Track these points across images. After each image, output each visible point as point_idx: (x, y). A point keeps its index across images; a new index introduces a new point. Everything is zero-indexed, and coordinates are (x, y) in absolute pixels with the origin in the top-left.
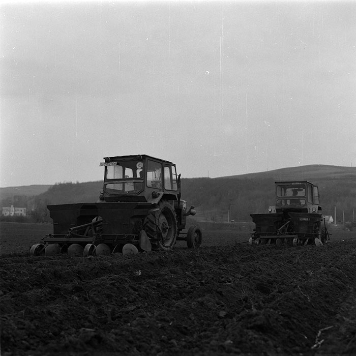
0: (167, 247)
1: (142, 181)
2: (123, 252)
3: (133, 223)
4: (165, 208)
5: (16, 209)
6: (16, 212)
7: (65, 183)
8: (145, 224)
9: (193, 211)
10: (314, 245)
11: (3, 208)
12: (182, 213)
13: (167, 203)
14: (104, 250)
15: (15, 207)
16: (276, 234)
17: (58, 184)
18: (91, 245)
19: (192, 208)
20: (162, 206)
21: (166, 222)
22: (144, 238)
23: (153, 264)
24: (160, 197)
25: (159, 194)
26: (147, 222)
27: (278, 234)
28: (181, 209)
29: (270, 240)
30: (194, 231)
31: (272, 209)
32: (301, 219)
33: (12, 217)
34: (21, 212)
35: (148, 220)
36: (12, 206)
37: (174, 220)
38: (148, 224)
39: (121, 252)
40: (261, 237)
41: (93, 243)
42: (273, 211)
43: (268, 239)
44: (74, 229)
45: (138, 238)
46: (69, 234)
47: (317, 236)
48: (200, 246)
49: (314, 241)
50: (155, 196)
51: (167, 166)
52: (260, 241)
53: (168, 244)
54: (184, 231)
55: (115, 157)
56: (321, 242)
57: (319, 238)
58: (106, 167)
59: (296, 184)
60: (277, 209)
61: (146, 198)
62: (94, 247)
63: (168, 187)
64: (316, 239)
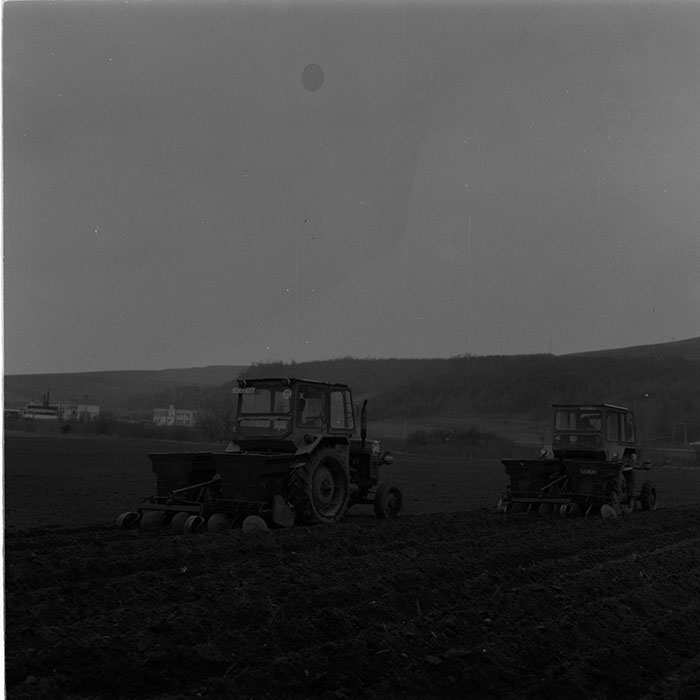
0: (329, 517)
1: (290, 418)
2: (244, 527)
3: (264, 485)
4: (326, 458)
5: (179, 411)
6: (179, 418)
7: (271, 362)
8: (293, 483)
9: (388, 458)
11: (156, 410)
12: (371, 461)
13: (332, 450)
14: (219, 524)
15: (176, 408)
16: (537, 497)
17: (257, 366)
18: (195, 517)
19: (387, 453)
20: (321, 456)
21: (331, 479)
22: (281, 506)
24: (317, 442)
25: (315, 438)
27: (541, 496)
31: (548, 451)
33: (170, 427)
34: (187, 418)
36: (172, 406)
37: (344, 475)
39: (241, 527)
40: (514, 499)
41: (202, 513)
42: (548, 453)
44: (179, 493)
45: (270, 505)
46: (171, 500)
47: (609, 501)
48: (399, 514)
49: (599, 508)
50: (308, 442)
51: (336, 390)
52: (509, 507)
53: (332, 513)
54: (375, 488)
55: (252, 381)
56: (613, 512)
57: (611, 505)
58: (240, 395)
59: (588, 408)
60: (554, 451)
61: (296, 444)
62: (200, 520)
63: (337, 423)
64: (604, 506)
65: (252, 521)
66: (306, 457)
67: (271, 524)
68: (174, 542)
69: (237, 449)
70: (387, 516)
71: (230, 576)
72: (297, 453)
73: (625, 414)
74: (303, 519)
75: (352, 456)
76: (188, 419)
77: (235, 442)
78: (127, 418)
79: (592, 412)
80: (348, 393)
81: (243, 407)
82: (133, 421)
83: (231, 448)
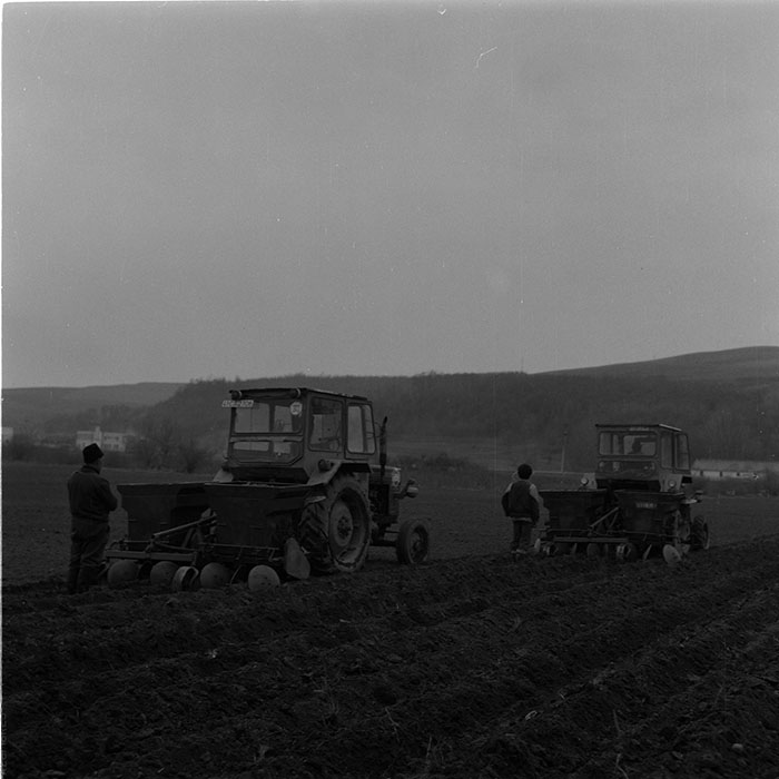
0: (348, 565)
1: (300, 439)
2: (250, 580)
3: (274, 525)
4: (344, 490)
5: (106, 434)
6: (106, 442)
8: (304, 522)
9: (412, 489)
10: (660, 560)
11: (79, 432)
12: (391, 493)
13: (351, 480)
14: (216, 576)
16: (585, 535)
17: (195, 382)
18: (186, 569)
19: (411, 483)
20: (339, 486)
21: (349, 516)
23: (273, 621)
24: (335, 469)
25: (332, 464)
26: (308, 519)
27: (590, 534)
28: (388, 486)
29: (576, 546)
30: (411, 531)
31: (589, 480)
32: (639, 505)
34: (117, 441)
35: (309, 514)
36: (98, 429)
37: (364, 511)
38: (309, 522)
39: (246, 581)
40: (556, 539)
41: (194, 563)
42: (590, 483)
43: (572, 544)
44: (161, 536)
45: (282, 552)
46: (151, 545)
47: (670, 540)
48: (425, 559)
49: (661, 550)
50: (323, 469)
51: (355, 404)
52: (552, 549)
53: (350, 559)
54: (394, 527)
55: (250, 391)
56: (677, 554)
57: (674, 546)
58: (234, 409)
59: (639, 429)
60: (597, 480)
61: (307, 472)
62: (194, 572)
63: (355, 446)
64: (666, 547)
65: (260, 573)
66: (320, 489)
67: (284, 576)
68: (170, 604)
69: (228, 479)
70: (412, 561)
71: (286, 665)
72: (310, 484)
73: (678, 436)
74: (318, 568)
75: (371, 487)
76: (116, 443)
77: (226, 469)
78: (46, 441)
79: (644, 433)
80: (368, 407)
81: (237, 425)
82: (53, 446)
83: (221, 478)
